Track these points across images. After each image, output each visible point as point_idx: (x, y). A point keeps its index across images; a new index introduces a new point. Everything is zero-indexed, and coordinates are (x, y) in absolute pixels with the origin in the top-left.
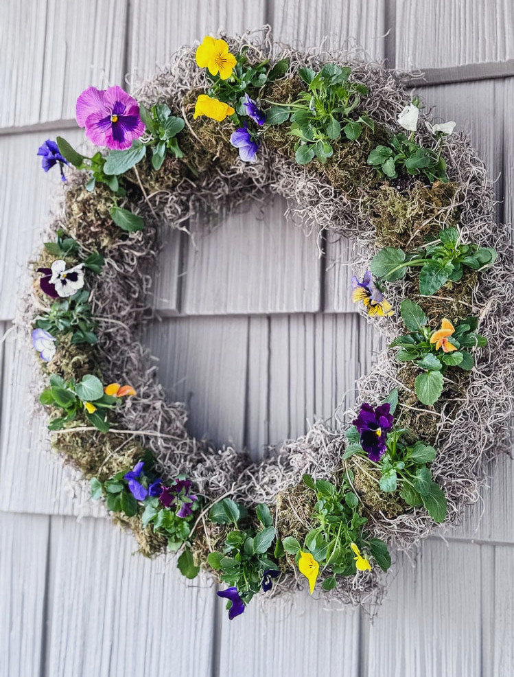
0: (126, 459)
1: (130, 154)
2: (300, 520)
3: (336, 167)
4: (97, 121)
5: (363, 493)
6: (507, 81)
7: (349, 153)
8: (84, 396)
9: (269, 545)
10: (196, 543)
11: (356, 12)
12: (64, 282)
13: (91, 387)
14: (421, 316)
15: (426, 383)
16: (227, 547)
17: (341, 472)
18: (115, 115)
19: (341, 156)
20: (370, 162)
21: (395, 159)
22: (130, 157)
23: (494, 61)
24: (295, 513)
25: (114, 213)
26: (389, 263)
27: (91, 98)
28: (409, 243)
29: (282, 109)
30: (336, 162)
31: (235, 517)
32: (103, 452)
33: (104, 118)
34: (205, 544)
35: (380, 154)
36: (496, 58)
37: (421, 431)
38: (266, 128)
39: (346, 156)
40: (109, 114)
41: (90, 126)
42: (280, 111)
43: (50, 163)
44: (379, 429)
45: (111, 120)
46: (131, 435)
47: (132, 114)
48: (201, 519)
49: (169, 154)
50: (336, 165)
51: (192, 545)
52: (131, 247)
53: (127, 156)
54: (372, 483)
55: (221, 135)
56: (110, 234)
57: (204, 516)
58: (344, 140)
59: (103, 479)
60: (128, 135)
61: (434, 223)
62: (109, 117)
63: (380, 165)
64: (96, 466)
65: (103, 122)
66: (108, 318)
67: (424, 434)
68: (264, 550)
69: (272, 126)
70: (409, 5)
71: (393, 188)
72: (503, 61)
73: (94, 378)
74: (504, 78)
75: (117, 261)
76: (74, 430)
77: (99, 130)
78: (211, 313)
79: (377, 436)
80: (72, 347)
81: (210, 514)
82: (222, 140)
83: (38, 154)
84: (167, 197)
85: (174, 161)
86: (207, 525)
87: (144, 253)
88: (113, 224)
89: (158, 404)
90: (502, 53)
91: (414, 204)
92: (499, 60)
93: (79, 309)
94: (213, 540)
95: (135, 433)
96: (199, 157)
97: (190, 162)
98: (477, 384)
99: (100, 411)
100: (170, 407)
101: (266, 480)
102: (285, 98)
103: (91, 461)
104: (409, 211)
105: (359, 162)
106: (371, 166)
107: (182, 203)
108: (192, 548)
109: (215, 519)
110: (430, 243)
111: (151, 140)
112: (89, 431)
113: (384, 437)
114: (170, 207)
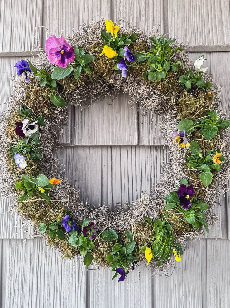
0: (60, 214)
1: (65, 70)
2: (146, 237)
3: (165, 83)
4: (55, 52)
5: (173, 224)
6: (211, 54)
7: (171, 77)
8: (39, 184)
9: (133, 249)
10: (95, 250)
11: (151, 19)
12: (27, 130)
13: (42, 180)
14: (198, 148)
15: (205, 177)
16: (112, 252)
17: (161, 215)
18: (63, 51)
19: (168, 78)
20: (179, 81)
21: (191, 81)
22: (65, 71)
23: (209, 45)
24: (143, 234)
25: (52, 98)
26: (186, 125)
27: (53, 41)
28: (193, 117)
29: (143, 55)
30: (165, 80)
31: (116, 237)
32: (46, 210)
33: (58, 51)
34: (100, 251)
35: (183, 78)
36: (210, 44)
37: (198, 197)
38: (134, 63)
39: (170, 78)
40: (61, 50)
41: (51, 54)
42: (141, 56)
43: (21, 71)
44: (188, 196)
45: (61, 53)
46: (58, 202)
47: (70, 51)
48: (97, 239)
49: (83, 72)
50: (166, 82)
51: (92, 252)
52: (57, 114)
53: (63, 71)
54: (178, 220)
55: (108, 65)
56: (48, 108)
57: (98, 238)
58: (170, 71)
59: (48, 224)
60: (66, 60)
61: (206, 109)
62: (60, 51)
63: (184, 83)
64: (43, 217)
65: (57, 53)
66: (43, 147)
67: (199, 198)
68: (131, 252)
69: (136, 63)
70: (174, 18)
71: (189, 93)
72: (213, 45)
73: (43, 176)
74: (210, 52)
75: (49, 121)
76: (32, 200)
77: (54, 57)
78: (87, 145)
79: (187, 198)
80: (30, 161)
81: (101, 236)
82: (108, 67)
83: (15, 67)
84: (76, 91)
85: (83, 75)
86: (100, 242)
87: (64, 117)
88: (50, 103)
89: (68, 187)
90: (212, 42)
91: (200, 101)
92: (211, 45)
93: (33, 143)
94: (104, 249)
95: (59, 200)
96: (95, 74)
97: (91, 76)
98: (220, 176)
99: (47, 191)
100: (72, 188)
101: (122, 219)
102: (142, 50)
103: (41, 215)
104: (198, 103)
105: (175, 81)
106: (179, 83)
107: (81, 95)
108: (92, 253)
109: (104, 239)
110: (202, 118)
111: (74, 64)
112: (40, 201)
113: (189, 199)
114: (76, 97)
